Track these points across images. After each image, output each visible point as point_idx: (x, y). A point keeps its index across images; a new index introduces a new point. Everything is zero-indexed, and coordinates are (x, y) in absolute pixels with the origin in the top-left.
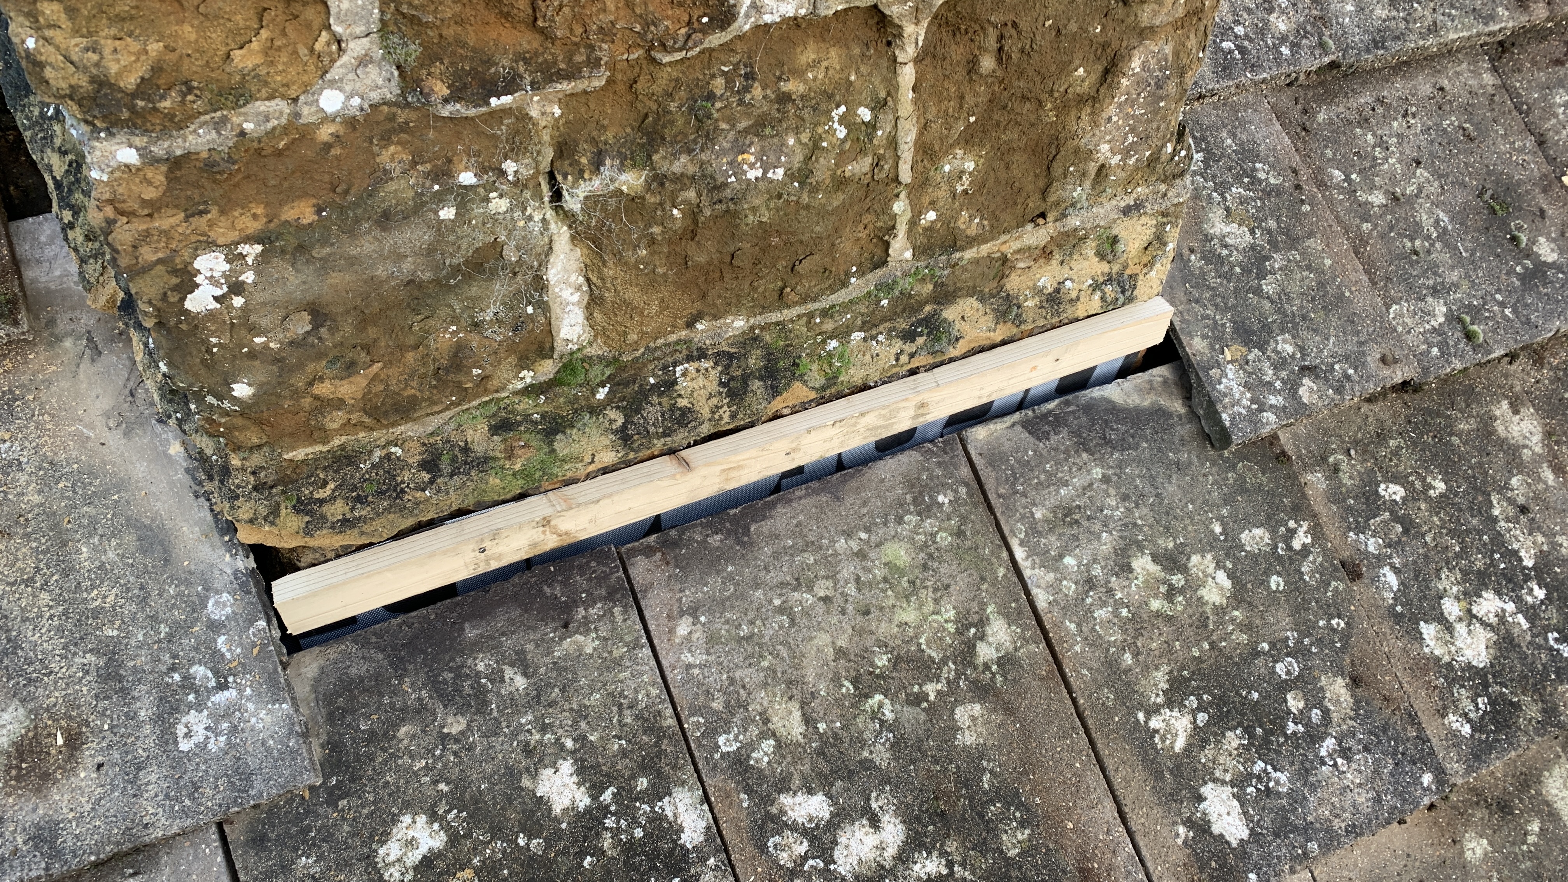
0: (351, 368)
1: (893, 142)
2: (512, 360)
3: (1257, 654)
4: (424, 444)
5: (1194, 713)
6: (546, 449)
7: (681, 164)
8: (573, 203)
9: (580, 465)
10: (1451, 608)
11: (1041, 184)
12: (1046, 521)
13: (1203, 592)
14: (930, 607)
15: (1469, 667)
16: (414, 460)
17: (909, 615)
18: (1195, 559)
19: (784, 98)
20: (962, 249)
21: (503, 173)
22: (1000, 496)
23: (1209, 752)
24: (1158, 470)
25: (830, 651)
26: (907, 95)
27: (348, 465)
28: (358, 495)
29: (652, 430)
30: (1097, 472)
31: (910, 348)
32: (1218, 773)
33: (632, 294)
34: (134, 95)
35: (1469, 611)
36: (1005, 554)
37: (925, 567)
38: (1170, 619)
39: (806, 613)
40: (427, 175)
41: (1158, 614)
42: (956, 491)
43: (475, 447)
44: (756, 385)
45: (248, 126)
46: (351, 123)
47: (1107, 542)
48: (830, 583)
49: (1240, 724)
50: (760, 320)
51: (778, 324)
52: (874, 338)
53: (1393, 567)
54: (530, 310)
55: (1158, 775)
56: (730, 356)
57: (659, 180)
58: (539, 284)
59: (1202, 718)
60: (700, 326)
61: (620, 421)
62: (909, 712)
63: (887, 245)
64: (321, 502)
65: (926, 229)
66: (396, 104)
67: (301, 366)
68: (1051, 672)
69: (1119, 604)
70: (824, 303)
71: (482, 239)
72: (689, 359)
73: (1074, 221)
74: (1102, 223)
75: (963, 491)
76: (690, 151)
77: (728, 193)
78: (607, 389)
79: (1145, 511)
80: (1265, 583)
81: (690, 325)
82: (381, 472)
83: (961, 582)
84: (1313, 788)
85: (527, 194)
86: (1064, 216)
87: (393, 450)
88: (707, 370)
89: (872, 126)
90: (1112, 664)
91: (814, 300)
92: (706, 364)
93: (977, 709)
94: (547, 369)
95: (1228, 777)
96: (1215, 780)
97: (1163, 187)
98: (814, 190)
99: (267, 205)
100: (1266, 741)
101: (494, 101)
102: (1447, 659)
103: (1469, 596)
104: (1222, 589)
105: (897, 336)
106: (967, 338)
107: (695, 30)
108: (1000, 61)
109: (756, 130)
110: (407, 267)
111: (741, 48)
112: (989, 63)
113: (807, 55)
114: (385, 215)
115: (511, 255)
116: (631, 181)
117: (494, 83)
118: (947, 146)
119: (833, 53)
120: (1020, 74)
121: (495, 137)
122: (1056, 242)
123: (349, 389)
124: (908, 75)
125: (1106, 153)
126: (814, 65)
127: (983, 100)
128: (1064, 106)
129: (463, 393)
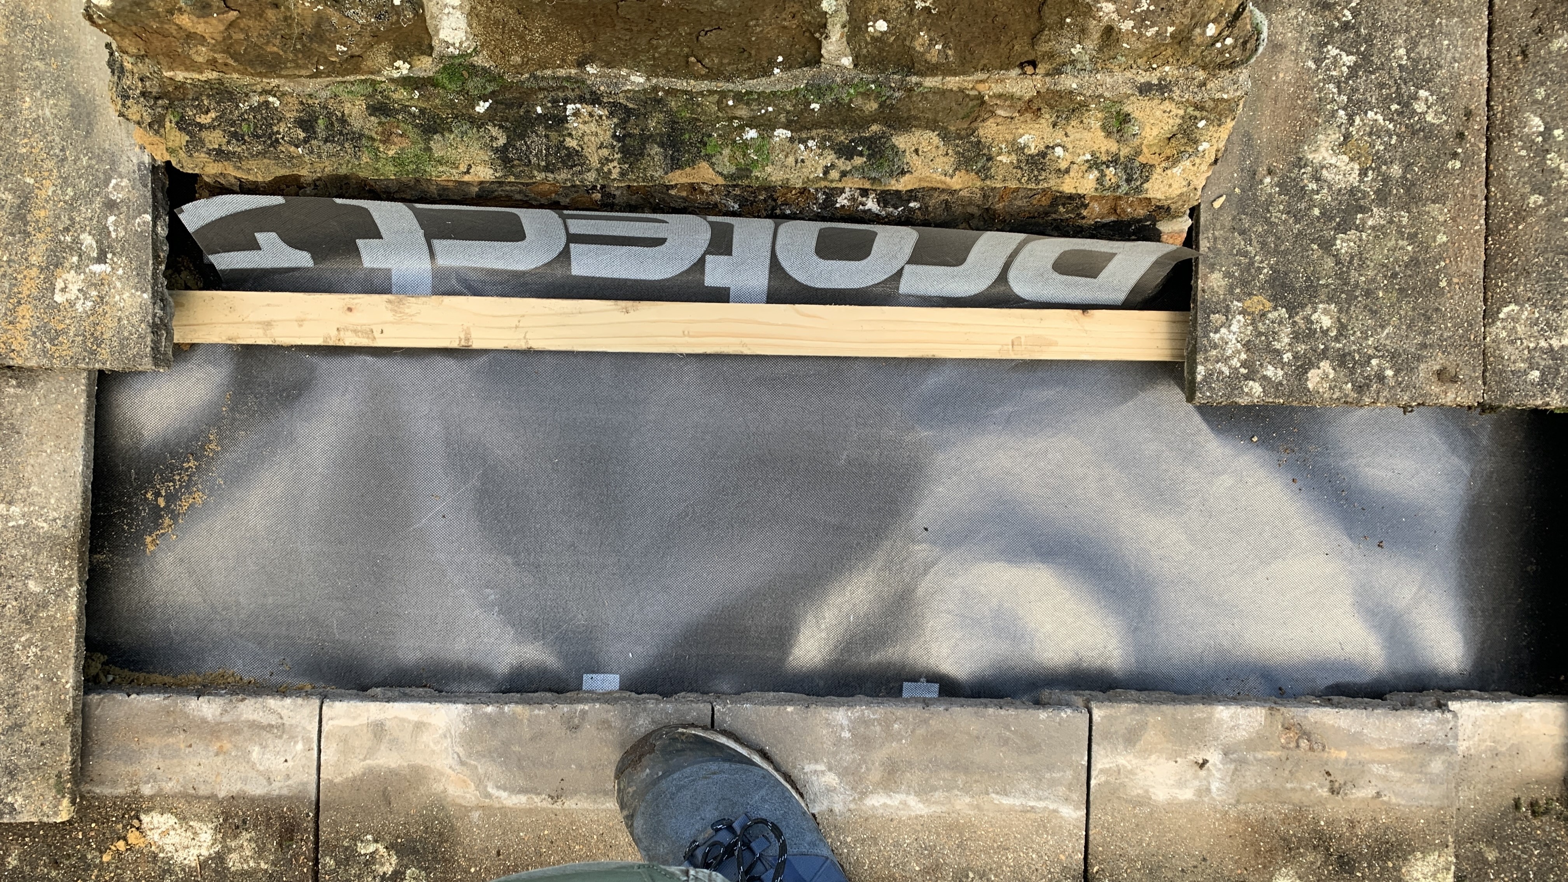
2: (387, 45)
4: (302, 103)
6: (423, 146)
9: (454, 171)
11: (1031, 25)
16: (291, 115)
20: (921, 73)
27: (229, 100)
28: (236, 131)
29: (534, 160)
31: (843, 164)
43: (351, 120)
44: (655, 150)
52: (804, 141)
56: (628, 111)
60: (592, 69)
61: (502, 141)
63: (819, 43)
64: (202, 127)
65: (874, 40)
73: (1070, 82)
74: (1109, 94)
78: (487, 104)
81: (580, 64)
82: (259, 117)
86: (1059, 73)
87: (272, 99)
88: (600, 117)
91: (730, 78)
92: (599, 111)
94: (425, 66)
97: (1200, 75)
105: (831, 147)
106: (916, 174)
122: (1045, 99)
123: (206, 29)
125: (1112, 14)
129: (330, 65)
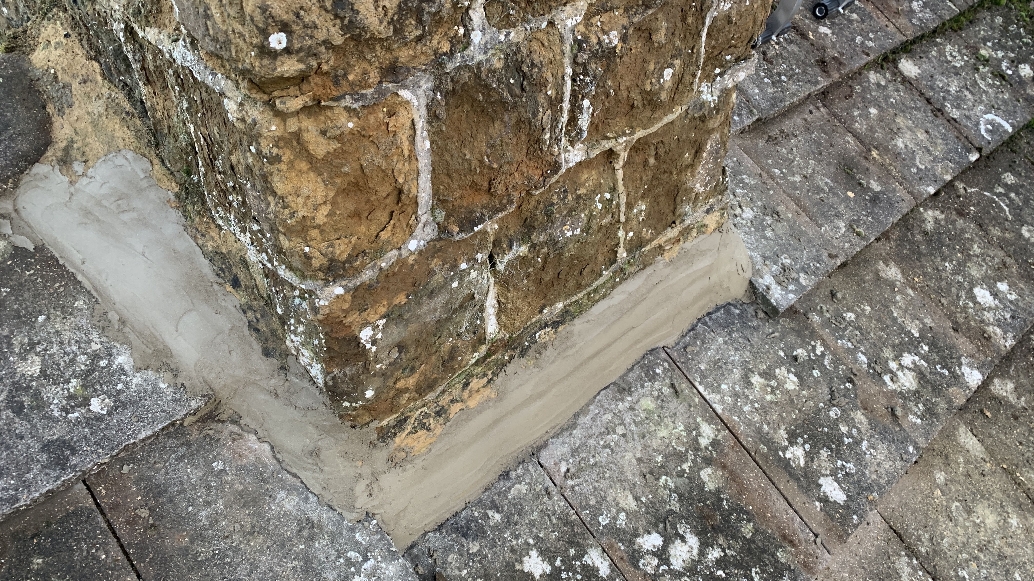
0: (413, 370)
1: (618, 205)
3: (820, 410)
4: (435, 403)
5: (803, 445)
7: (542, 237)
8: (501, 267)
10: (893, 365)
12: (706, 370)
13: (786, 386)
14: (671, 426)
15: (909, 391)
16: (432, 412)
17: (663, 433)
18: (777, 371)
19: (579, 197)
20: (645, 246)
21: (476, 260)
22: (682, 363)
23: (816, 462)
24: (747, 332)
25: (634, 461)
26: (621, 183)
27: (405, 422)
30: (721, 340)
32: (823, 472)
33: (519, 304)
34: (344, 263)
35: (900, 364)
36: (695, 391)
37: (662, 408)
38: (776, 403)
39: (617, 445)
40: (448, 269)
41: (771, 402)
42: (662, 365)
45: (383, 265)
46: (421, 253)
47: (737, 373)
48: (622, 427)
49: (824, 445)
50: (568, 301)
51: (576, 302)
53: (862, 353)
54: (478, 322)
55: (798, 479)
56: (558, 322)
57: (533, 247)
58: (482, 309)
59: (807, 447)
60: (545, 311)
62: (680, 480)
63: (616, 252)
65: (629, 241)
66: (436, 240)
67: (393, 374)
68: (735, 443)
69: (752, 402)
70: (593, 286)
71: (466, 292)
72: (541, 329)
75: (666, 364)
76: (545, 230)
77: (559, 245)
79: (748, 354)
80: (811, 375)
82: (419, 422)
83: (681, 409)
84: (865, 467)
85: (483, 267)
87: (423, 409)
88: (549, 332)
89: (611, 200)
90: (759, 431)
92: (548, 329)
93: (709, 470)
94: (483, 350)
95: (828, 472)
96: (823, 475)
97: (720, 197)
98: (592, 234)
99: (388, 299)
100: (838, 451)
101: (476, 229)
102: (899, 390)
103: (897, 358)
104: (794, 382)
107: (545, 177)
108: (656, 159)
109: (569, 214)
110: (438, 314)
111: (561, 180)
112: (652, 161)
113: (585, 176)
114: (432, 292)
115: (477, 297)
116: (523, 250)
117: (474, 221)
118: (636, 200)
119: (593, 172)
120: (664, 162)
121: (474, 245)
122: (681, 233)
123: (411, 382)
124: (620, 174)
125: (699, 188)
126: (588, 180)
127: (650, 177)
128: (681, 171)
129: (454, 370)
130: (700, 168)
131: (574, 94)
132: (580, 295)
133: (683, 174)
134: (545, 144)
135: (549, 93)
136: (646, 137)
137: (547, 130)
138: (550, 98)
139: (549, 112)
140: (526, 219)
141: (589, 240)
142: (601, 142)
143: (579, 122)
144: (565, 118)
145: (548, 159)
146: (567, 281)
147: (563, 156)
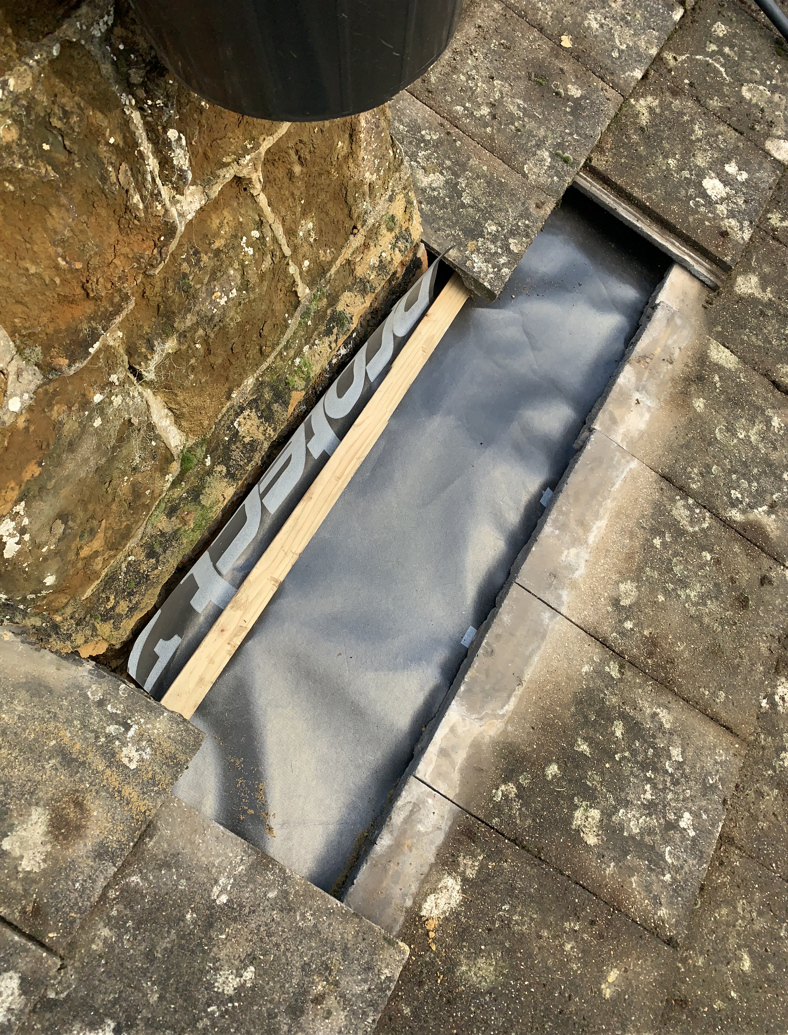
0: (93, 532)
1: (275, 239)
2: (158, 474)
4: (142, 546)
6: (200, 508)
7: (190, 320)
8: (150, 375)
9: (220, 504)
11: (346, 211)
16: (142, 557)
19: (217, 252)
20: (329, 270)
21: (112, 383)
26: (267, 210)
27: (113, 582)
28: (128, 593)
29: (242, 463)
31: (333, 338)
33: (197, 402)
40: (79, 410)
43: (166, 530)
44: (276, 407)
46: (30, 408)
50: (259, 372)
51: (268, 368)
52: (314, 344)
54: (154, 443)
56: (255, 400)
57: (183, 336)
58: (151, 427)
60: (234, 396)
61: (225, 469)
63: (296, 292)
64: (113, 608)
65: (307, 272)
66: (44, 384)
67: (69, 547)
70: (283, 343)
71: (118, 423)
72: (237, 415)
73: (371, 221)
74: (384, 213)
76: (189, 310)
77: (217, 319)
78: (209, 458)
81: (229, 398)
82: (131, 574)
85: (127, 386)
86: (365, 221)
87: (130, 559)
88: (248, 415)
89: (262, 238)
91: (278, 344)
92: (246, 413)
94: (175, 467)
98: (254, 289)
99: (15, 479)
101: (91, 350)
105: (324, 336)
106: (355, 314)
107: (161, 247)
108: (302, 164)
109: (213, 277)
110: (92, 463)
111: (185, 241)
112: (297, 169)
113: (215, 222)
114: (71, 444)
115: (135, 421)
116: (171, 345)
117: (86, 340)
118: (296, 223)
119: (225, 213)
120: (314, 164)
121: (100, 368)
122: (368, 237)
123: (97, 544)
124: (263, 200)
125: (369, 177)
126: (221, 226)
127: (303, 189)
128: (340, 166)
129: (147, 507)
130: (362, 153)
131: (150, 129)
132: (270, 360)
133: (345, 168)
134: (138, 209)
135: (112, 141)
136: (277, 144)
137: (132, 191)
138: (115, 146)
139: (124, 166)
140: (158, 306)
141: (252, 296)
142: (218, 172)
143: (175, 162)
144: (152, 164)
145: (153, 223)
146: (247, 352)
147: (173, 211)
